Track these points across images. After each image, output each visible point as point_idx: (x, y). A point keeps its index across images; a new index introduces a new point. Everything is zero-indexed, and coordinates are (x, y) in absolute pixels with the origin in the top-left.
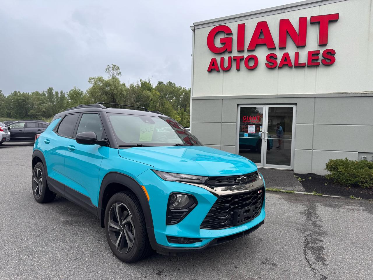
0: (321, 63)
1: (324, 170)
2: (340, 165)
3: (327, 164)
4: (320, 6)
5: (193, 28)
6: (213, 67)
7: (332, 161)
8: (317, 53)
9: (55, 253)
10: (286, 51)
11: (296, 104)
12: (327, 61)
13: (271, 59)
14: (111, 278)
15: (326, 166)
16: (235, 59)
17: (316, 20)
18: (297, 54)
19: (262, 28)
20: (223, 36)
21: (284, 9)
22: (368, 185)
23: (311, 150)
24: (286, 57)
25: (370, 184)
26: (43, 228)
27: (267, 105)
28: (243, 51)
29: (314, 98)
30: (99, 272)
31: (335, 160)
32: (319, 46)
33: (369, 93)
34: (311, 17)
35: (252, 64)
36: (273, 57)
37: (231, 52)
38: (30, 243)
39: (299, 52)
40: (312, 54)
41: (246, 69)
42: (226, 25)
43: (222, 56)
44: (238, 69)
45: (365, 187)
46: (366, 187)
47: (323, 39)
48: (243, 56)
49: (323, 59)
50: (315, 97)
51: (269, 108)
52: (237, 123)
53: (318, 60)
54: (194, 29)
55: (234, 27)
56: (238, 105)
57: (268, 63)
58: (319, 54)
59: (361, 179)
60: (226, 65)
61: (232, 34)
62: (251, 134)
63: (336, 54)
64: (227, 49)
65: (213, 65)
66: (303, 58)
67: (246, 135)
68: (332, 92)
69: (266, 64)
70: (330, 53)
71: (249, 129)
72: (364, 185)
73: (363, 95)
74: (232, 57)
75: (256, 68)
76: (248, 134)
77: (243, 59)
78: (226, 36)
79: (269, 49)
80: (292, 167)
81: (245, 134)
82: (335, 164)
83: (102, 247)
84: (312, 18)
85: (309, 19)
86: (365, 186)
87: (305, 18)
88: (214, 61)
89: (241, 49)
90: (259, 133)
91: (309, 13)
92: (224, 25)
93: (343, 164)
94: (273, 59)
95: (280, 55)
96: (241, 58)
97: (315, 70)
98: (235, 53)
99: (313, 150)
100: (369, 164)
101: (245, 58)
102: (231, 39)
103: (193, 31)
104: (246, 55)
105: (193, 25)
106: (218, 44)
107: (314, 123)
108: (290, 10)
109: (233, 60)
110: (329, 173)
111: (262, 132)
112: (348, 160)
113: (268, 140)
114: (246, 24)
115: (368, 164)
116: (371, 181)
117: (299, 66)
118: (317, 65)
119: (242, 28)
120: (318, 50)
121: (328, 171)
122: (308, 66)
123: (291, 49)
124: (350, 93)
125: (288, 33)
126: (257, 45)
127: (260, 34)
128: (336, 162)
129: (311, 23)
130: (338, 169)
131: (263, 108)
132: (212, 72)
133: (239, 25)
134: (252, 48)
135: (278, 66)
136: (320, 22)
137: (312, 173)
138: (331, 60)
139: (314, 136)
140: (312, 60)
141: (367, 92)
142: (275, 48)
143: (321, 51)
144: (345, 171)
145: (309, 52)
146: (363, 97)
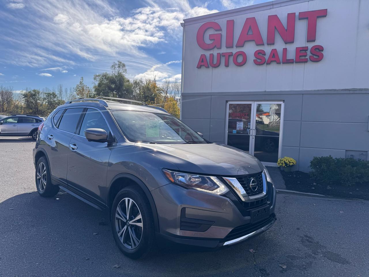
0: (309, 59)
1: (308, 167)
2: (324, 163)
3: (311, 161)
4: (308, 2)
5: (183, 25)
7: (316, 159)
8: (305, 49)
10: (274, 47)
12: (315, 57)
13: (259, 55)
15: (310, 164)
16: (224, 55)
17: (304, 16)
18: (285, 50)
19: (251, 24)
20: (211, 32)
21: (273, 4)
22: (350, 183)
23: (298, 147)
24: (274, 53)
27: (255, 102)
28: (232, 47)
29: (302, 95)
31: (321, 157)
32: (307, 41)
33: (357, 90)
34: (299, 13)
35: (240, 59)
36: (261, 53)
37: (220, 48)
39: (287, 48)
40: (300, 50)
41: (235, 65)
42: (216, 21)
43: (211, 52)
45: (347, 186)
47: (311, 36)
48: (232, 52)
49: (311, 55)
51: (257, 104)
52: (225, 119)
53: (306, 56)
55: (223, 22)
56: (227, 101)
58: (307, 50)
59: (343, 177)
60: (215, 62)
61: (221, 30)
62: (239, 130)
63: (324, 51)
64: (216, 45)
65: (202, 62)
66: (291, 55)
67: (234, 132)
69: (254, 60)
70: (318, 49)
71: (238, 126)
72: (347, 183)
73: (351, 92)
74: (221, 53)
75: (245, 64)
76: (237, 130)
78: (216, 33)
79: (257, 45)
81: (233, 130)
82: (319, 161)
85: (297, 14)
87: (294, 14)
88: (203, 58)
89: (229, 45)
90: (247, 130)
91: (297, 8)
92: (213, 21)
93: (326, 161)
94: (262, 55)
95: (268, 49)
96: (231, 54)
97: (303, 66)
98: (224, 50)
99: (301, 148)
100: (353, 162)
101: (233, 55)
102: (220, 36)
103: (184, 28)
104: (234, 50)
105: (183, 22)
106: (207, 40)
107: (301, 120)
108: (279, 5)
110: (314, 170)
111: (250, 128)
112: (332, 157)
113: (256, 136)
114: (235, 21)
116: (354, 180)
117: (287, 62)
118: (306, 61)
119: (231, 24)
120: (306, 46)
122: (296, 62)
123: (279, 45)
124: (338, 90)
125: (276, 29)
126: (245, 41)
127: (249, 30)
128: (321, 159)
129: (299, 20)
130: (321, 166)
131: (251, 105)
132: (201, 68)
133: (227, 21)
134: (241, 44)
135: (266, 63)
136: (308, 18)
137: (300, 171)
138: (318, 56)
139: (301, 134)
140: (300, 56)
141: (355, 89)
142: (263, 44)
143: (309, 47)
144: (328, 168)
145: (297, 48)
146: (351, 95)
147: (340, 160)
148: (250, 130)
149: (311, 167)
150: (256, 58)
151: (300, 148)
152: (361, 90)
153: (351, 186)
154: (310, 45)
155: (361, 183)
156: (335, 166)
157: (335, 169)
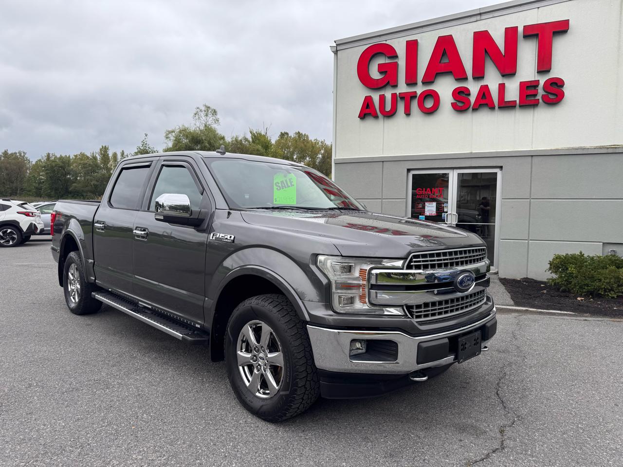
0: (541, 101)
1: (546, 271)
2: (571, 263)
3: (550, 261)
4: (538, 8)
5: (335, 49)
6: (367, 111)
7: (558, 257)
8: (534, 85)
9: (140, 386)
10: (484, 83)
11: (501, 168)
12: (551, 97)
13: (460, 95)
14: (220, 416)
15: (549, 265)
16: (403, 96)
17: (532, 32)
18: (502, 87)
19: (446, 46)
20: (382, 60)
21: (480, 14)
22: (615, 294)
23: (527, 240)
24: (484, 92)
25: (617, 292)
26: (119, 356)
27: (455, 170)
28: (415, 84)
29: (530, 157)
30: (204, 409)
31: (565, 255)
32: (537, 73)
33: (619, 147)
35: (429, 104)
36: (463, 92)
37: (395, 86)
38: (104, 374)
39: (504, 84)
40: (527, 87)
41: (421, 113)
42: (387, 42)
43: (382, 93)
44: (408, 113)
45: (610, 298)
46: (613, 298)
47: (544, 63)
48: (416, 92)
49: (544, 93)
50: (532, 156)
51: (458, 174)
52: (406, 199)
53: (535, 95)
54: (337, 51)
55: (399, 46)
56: (409, 170)
57: (455, 101)
58: (537, 86)
59: (603, 285)
60: (388, 107)
61: (396, 57)
62: (430, 216)
63: (564, 86)
64: (389, 81)
65: (367, 108)
66: (513, 93)
67: (422, 218)
68: (560, 147)
69: (451, 103)
70: (556, 84)
71: (427, 209)
73: (610, 151)
74: (398, 94)
75: (436, 110)
76: (426, 216)
77: (416, 97)
78: (388, 61)
79: (456, 80)
80: (496, 269)
81: (420, 216)
82: (562, 261)
83: (204, 380)
84: (525, 27)
85: (520, 30)
86: (610, 295)
87: (516, 29)
88: (368, 102)
89: (411, 80)
90: (443, 215)
91: (522, 20)
92: (384, 42)
93: (575, 261)
94: (464, 95)
95: (474, 88)
96: (413, 96)
97: (532, 112)
98: (402, 88)
99: (530, 241)
100: (617, 262)
101: (418, 96)
102: (395, 66)
103: (335, 54)
104: (420, 89)
105: (335, 45)
106: (375, 74)
107: (530, 197)
108: (490, 16)
109: (398, 98)
110: (555, 276)
111: (447, 212)
112: (584, 254)
113: (457, 225)
114: (419, 41)
115: (615, 260)
116: (620, 288)
117: (506, 106)
118: (534, 105)
119: (412, 47)
120: (536, 79)
121: (551, 273)
122: (521, 106)
123: (493, 79)
124: (588, 148)
125: (486, 54)
126: (437, 74)
127: (443, 55)
128: (565, 258)
129: (523, 37)
130: (567, 269)
131: (447, 174)
132: (366, 118)
133: (408, 42)
134: (429, 79)
135: (471, 107)
136: (538, 34)
137: (529, 277)
138: (556, 95)
139: (531, 219)
140: (527, 96)
141: (616, 145)
142: (466, 79)
143: (540, 82)
144: (579, 272)
145: (521, 83)
146: (610, 155)
147: (595, 258)
148: (447, 215)
149: (550, 271)
150: (456, 100)
151: (528, 242)
153: (616, 297)
154: (542, 80)
156: (589, 269)
157: (590, 272)
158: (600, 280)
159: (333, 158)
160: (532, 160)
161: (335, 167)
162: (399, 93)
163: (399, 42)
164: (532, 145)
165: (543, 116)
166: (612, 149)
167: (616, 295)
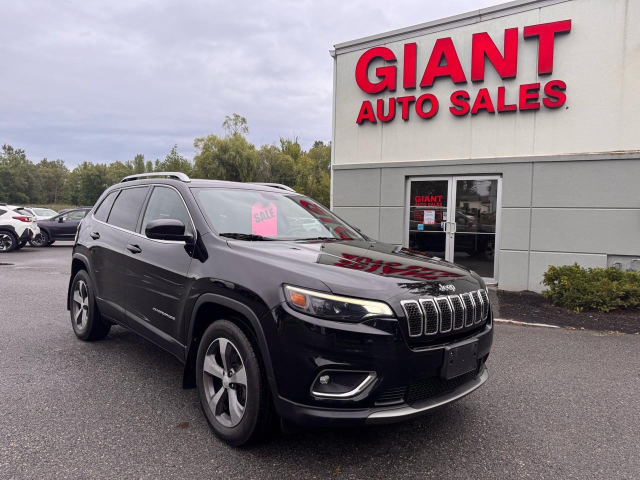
0: (542, 104)
1: (540, 283)
2: (565, 275)
3: (545, 273)
4: (540, 8)
5: (334, 54)
6: (366, 117)
7: (551, 269)
8: (535, 88)
10: (483, 86)
11: (501, 174)
12: (552, 100)
13: (459, 99)
15: (544, 277)
16: (401, 101)
17: (533, 33)
18: (501, 91)
19: (444, 48)
20: (380, 64)
21: (480, 16)
22: (608, 307)
23: (527, 251)
24: (483, 96)
27: (454, 177)
28: (414, 88)
29: (531, 164)
32: (538, 75)
33: (624, 154)
34: (525, 27)
35: (427, 109)
36: (462, 96)
37: (394, 90)
39: (504, 87)
40: (528, 90)
41: (419, 118)
42: (386, 46)
43: (380, 98)
44: (406, 118)
45: (603, 312)
46: (605, 312)
47: (545, 65)
48: (414, 96)
49: (546, 97)
50: (533, 162)
51: (458, 181)
52: (405, 206)
53: (537, 99)
54: (336, 55)
55: (398, 49)
56: (407, 177)
57: (453, 106)
58: (539, 89)
59: (595, 298)
60: (386, 113)
61: (395, 61)
62: (428, 225)
63: (567, 89)
65: (365, 113)
66: (513, 97)
67: (420, 227)
69: (450, 108)
70: (557, 87)
71: (425, 217)
72: (601, 308)
73: (615, 157)
75: (435, 115)
76: (424, 225)
77: (414, 101)
78: (387, 65)
79: (455, 83)
80: (496, 280)
81: (419, 225)
82: (556, 273)
84: (526, 29)
85: (521, 31)
87: (515, 31)
88: (366, 108)
89: (409, 84)
90: (442, 224)
91: (522, 21)
92: (383, 46)
93: (569, 272)
94: (464, 100)
95: (473, 92)
96: (411, 100)
97: (533, 116)
98: (401, 93)
99: (531, 252)
100: (615, 274)
101: (416, 100)
102: (394, 69)
103: (334, 58)
104: (418, 94)
105: (334, 49)
106: (373, 79)
107: (531, 205)
108: (491, 17)
109: (397, 103)
110: (548, 288)
111: (446, 221)
112: (579, 266)
113: (455, 234)
114: (417, 43)
116: (613, 302)
117: (506, 110)
118: (535, 109)
119: (411, 51)
120: (537, 82)
121: (546, 285)
122: (521, 111)
123: (492, 83)
124: (592, 155)
125: (486, 57)
126: (435, 78)
127: (441, 59)
128: (561, 269)
129: (524, 39)
130: (561, 281)
131: (447, 182)
132: (364, 124)
133: (406, 46)
134: (428, 83)
135: (470, 111)
136: (539, 35)
137: (530, 290)
138: (558, 99)
139: (532, 228)
140: (527, 100)
141: (621, 151)
142: (465, 83)
143: (541, 85)
144: (572, 284)
145: (521, 86)
146: (614, 161)
147: (596, 270)
148: (446, 223)
149: (545, 283)
150: (455, 105)
151: (529, 253)
152: (632, 153)
153: (608, 311)
154: (543, 83)
155: (626, 306)
156: (583, 280)
157: (583, 284)
158: (593, 293)
159: (332, 164)
160: (533, 167)
161: (334, 173)
162: (397, 98)
163: (398, 46)
164: (533, 151)
165: (544, 120)
166: (616, 155)
167: (608, 310)
